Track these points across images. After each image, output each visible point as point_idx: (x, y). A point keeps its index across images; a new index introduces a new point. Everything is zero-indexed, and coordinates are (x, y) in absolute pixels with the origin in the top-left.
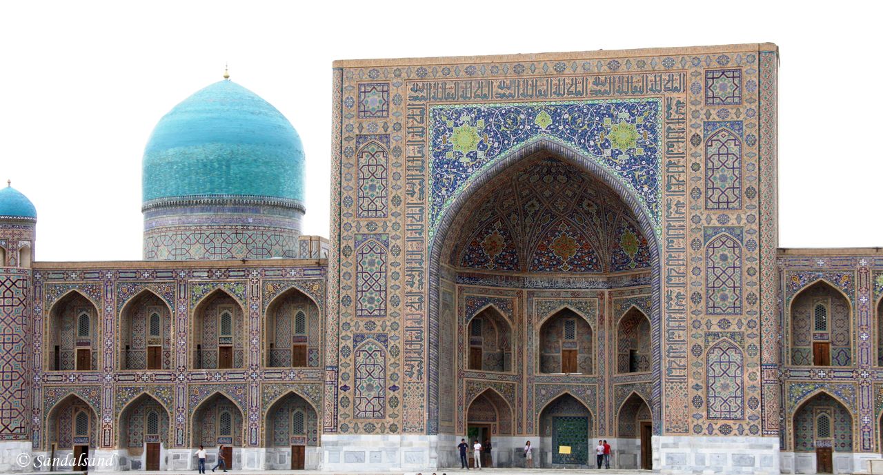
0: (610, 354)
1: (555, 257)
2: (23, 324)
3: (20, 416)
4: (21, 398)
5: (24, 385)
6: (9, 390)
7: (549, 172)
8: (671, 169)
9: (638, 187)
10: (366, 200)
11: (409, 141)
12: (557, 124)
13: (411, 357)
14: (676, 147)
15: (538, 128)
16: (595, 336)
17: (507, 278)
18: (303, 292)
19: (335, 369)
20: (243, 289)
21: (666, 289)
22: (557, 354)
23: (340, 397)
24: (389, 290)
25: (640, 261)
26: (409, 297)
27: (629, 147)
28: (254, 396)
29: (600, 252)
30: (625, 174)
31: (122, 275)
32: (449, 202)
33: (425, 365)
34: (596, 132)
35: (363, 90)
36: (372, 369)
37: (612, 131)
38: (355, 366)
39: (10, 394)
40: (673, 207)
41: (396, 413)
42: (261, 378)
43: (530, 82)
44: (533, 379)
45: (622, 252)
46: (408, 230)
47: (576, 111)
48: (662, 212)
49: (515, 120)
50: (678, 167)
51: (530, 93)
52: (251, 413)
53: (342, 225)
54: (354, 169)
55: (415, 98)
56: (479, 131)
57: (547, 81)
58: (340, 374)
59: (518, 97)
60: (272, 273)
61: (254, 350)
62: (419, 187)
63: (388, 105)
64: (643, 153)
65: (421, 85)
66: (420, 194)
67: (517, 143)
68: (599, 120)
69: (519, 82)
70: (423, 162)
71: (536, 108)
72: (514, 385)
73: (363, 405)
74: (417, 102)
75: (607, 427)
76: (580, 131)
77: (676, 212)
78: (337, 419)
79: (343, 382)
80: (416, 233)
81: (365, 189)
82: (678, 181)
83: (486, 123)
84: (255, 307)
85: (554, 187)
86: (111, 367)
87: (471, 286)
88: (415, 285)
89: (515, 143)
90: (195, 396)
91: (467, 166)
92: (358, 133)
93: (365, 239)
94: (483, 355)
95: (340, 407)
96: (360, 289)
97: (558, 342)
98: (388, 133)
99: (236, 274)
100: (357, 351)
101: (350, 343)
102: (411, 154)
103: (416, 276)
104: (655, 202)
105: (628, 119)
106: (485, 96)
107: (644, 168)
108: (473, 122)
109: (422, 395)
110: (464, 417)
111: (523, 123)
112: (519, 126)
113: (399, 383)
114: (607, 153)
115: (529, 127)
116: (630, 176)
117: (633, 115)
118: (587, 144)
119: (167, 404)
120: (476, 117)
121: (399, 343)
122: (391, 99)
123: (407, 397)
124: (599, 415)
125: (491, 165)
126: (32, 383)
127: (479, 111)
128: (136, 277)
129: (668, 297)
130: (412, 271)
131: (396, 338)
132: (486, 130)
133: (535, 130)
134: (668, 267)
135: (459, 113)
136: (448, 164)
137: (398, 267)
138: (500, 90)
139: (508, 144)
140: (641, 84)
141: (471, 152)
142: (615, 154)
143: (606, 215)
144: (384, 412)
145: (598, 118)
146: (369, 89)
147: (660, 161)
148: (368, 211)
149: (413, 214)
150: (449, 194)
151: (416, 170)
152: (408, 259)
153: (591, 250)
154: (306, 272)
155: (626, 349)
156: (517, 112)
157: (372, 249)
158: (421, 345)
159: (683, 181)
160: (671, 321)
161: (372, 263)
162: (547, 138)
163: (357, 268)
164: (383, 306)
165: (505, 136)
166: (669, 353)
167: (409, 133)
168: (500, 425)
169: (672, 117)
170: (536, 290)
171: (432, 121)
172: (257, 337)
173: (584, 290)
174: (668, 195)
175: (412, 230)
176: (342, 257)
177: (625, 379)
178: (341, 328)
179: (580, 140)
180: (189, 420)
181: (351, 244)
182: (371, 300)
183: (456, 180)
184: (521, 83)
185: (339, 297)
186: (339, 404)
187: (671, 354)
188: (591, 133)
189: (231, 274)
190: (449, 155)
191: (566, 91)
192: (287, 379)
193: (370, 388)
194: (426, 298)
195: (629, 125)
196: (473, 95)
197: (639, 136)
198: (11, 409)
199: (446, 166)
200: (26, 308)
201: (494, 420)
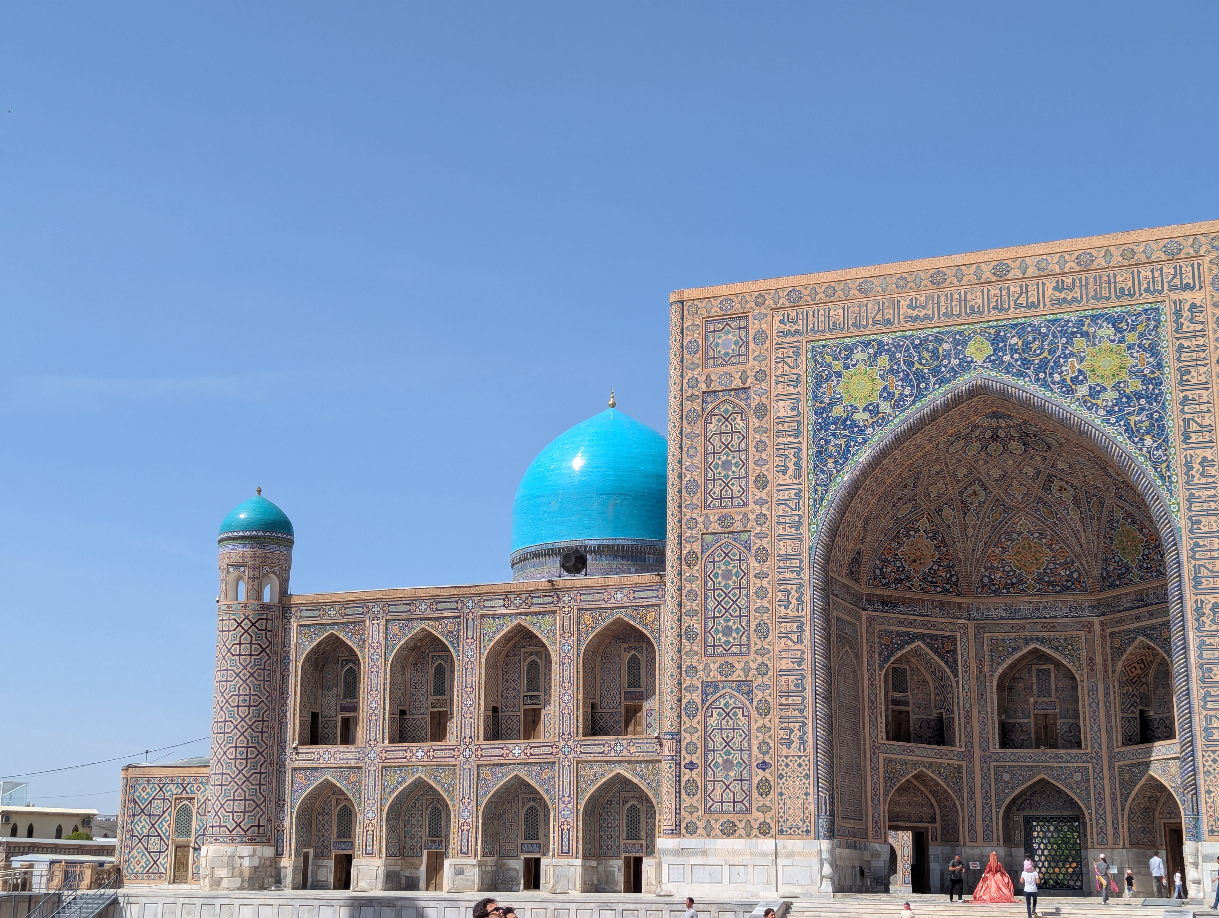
0: (1108, 717)
1: (1014, 572)
2: (264, 681)
3: (258, 809)
4: (260, 784)
5: (264, 765)
6: (243, 772)
7: (995, 437)
8: (1186, 409)
9: (1136, 440)
10: (718, 482)
11: (778, 395)
12: (1000, 354)
13: (788, 717)
14: (1194, 373)
15: (972, 362)
16: (1083, 690)
17: (942, 604)
18: (634, 624)
19: (677, 737)
20: (552, 622)
21: (1194, 598)
22: (1026, 721)
23: (684, 779)
24: (753, 613)
25: (1147, 569)
26: (783, 625)
27: (1117, 380)
28: (566, 781)
29: (1084, 562)
30: (1112, 420)
31: (392, 608)
32: (839, 479)
33: (810, 729)
34: (1062, 361)
35: (712, 329)
36: (731, 736)
37: (1088, 358)
38: (705, 731)
39: (244, 779)
40: (1196, 466)
41: (768, 804)
42: (576, 752)
43: (956, 296)
44: (990, 757)
45: (1117, 559)
46: (779, 524)
47: (1029, 332)
48: (1179, 477)
49: (935, 354)
50: (1199, 404)
51: (956, 311)
52: (562, 806)
53: (684, 521)
54: (701, 439)
55: (785, 334)
56: (882, 372)
57: (982, 291)
58: (684, 745)
59: (939, 318)
60: (590, 597)
61: (566, 711)
62: (794, 460)
63: (747, 346)
64: (1140, 387)
65: (793, 314)
66: (796, 470)
67: (940, 386)
68: (1067, 343)
69: (939, 297)
70: (799, 423)
71: (966, 333)
72: (960, 767)
73: (718, 792)
74: (788, 340)
75: (1110, 831)
76: (1036, 362)
77: (1202, 475)
78: (679, 814)
79: (687, 756)
80: (790, 527)
81: (716, 468)
82: (1201, 426)
83: (891, 360)
84: (566, 648)
85: (1005, 461)
86: (375, 740)
87: (885, 614)
88: (791, 606)
89: (937, 386)
90: (486, 781)
91: (865, 426)
92: (705, 389)
93: (717, 541)
94: (911, 721)
95: (684, 795)
96: (710, 614)
97: (1026, 701)
98: (747, 385)
99: (541, 600)
100: (707, 709)
101: (697, 697)
102: (782, 414)
103: (793, 592)
104: (1165, 461)
105: (1113, 338)
106: (889, 322)
107: (1143, 409)
108: (872, 361)
109: (807, 776)
110: (882, 814)
111: (948, 355)
112: (942, 360)
113: (771, 758)
114: (1082, 390)
115: (957, 362)
116: (1122, 423)
117: (1119, 330)
118: (1050, 380)
119: (449, 792)
120: (876, 353)
121: (770, 695)
122: (750, 338)
123: (783, 780)
124: (1097, 813)
125: (901, 421)
126: (277, 763)
127: (880, 343)
128: (410, 611)
129: (1197, 610)
130: (786, 584)
131: (765, 687)
132: (891, 371)
133: (966, 365)
134: (1193, 562)
135: (850, 349)
136: (836, 424)
137: (766, 580)
138: (910, 311)
139: (926, 389)
140: (1130, 284)
141: (870, 404)
142: (1094, 393)
143: (1089, 503)
144: (750, 804)
145: (1064, 340)
146: (721, 326)
147: (1169, 397)
148: (721, 498)
149: (785, 500)
150: (839, 467)
151: (790, 436)
152: (779, 567)
153: (1069, 559)
154: (637, 595)
155: (1133, 708)
156: (938, 340)
157: (727, 555)
158: (804, 698)
159: (1210, 425)
160: (1206, 650)
161: (727, 575)
162: (985, 375)
163: (706, 583)
164: (744, 638)
165: (921, 377)
166: (1206, 703)
167: (777, 383)
168: (943, 828)
169: (1185, 329)
170: (988, 622)
171: (811, 364)
172: (570, 691)
173: (1060, 620)
174: (1185, 449)
175: (785, 523)
176: (685, 567)
177: (1134, 754)
178: (683, 674)
179: (1037, 375)
180: (477, 817)
181: (698, 549)
182: (728, 631)
183: (848, 446)
184: (943, 298)
185: (680, 627)
186: (683, 791)
187: (1209, 705)
188: (1054, 362)
189: (535, 601)
190: (838, 411)
191: (1012, 303)
192: (612, 754)
193: (728, 764)
194: (807, 627)
195: (1114, 346)
196: (870, 321)
197: (1131, 362)
198: (245, 800)
199: (833, 427)
200: (270, 658)
201: (933, 820)
